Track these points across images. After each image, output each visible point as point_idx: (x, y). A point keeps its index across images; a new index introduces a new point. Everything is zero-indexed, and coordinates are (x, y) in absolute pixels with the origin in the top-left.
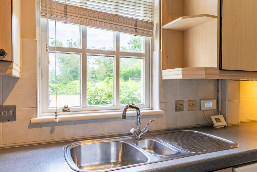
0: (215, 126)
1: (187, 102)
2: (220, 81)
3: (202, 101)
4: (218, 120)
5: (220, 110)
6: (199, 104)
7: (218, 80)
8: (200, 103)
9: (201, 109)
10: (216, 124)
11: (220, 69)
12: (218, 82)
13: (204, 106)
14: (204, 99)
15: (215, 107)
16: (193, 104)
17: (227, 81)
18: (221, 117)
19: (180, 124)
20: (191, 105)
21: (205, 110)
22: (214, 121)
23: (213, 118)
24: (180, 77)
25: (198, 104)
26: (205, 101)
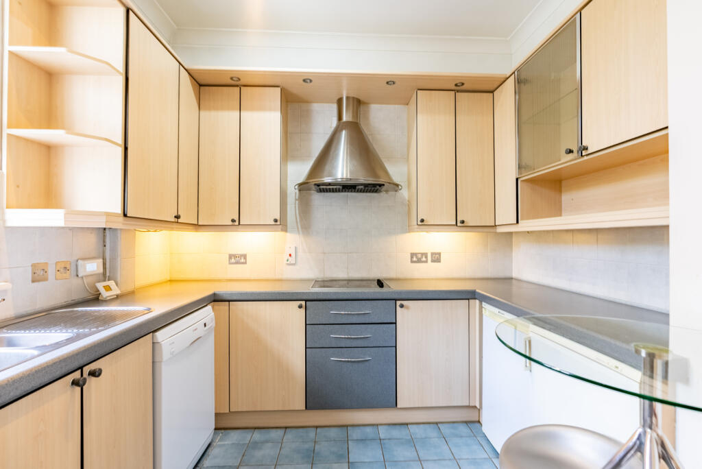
0: (104, 296)
1: (54, 266)
2: (107, 231)
3: (80, 262)
4: (108, 288)
5: (108, 274)
6: (75, 267)
7: (105, 229)
8: (77, 266)
9: (77, 276)
10: (105, 294)
11: (125, 215)
12: (104, 233)
13: (85, 269)
14: (84, 259)
15: (101, 270)
16: (65, 268)
17: (119, 232)
18: (112, 283)
19: (42, 303)
20: (62, 270)
21: (85, 276)
22: (102, 291)
23: (100, 286)
24: (61, 224)
25: (73, 268)
26: (86, 262)
